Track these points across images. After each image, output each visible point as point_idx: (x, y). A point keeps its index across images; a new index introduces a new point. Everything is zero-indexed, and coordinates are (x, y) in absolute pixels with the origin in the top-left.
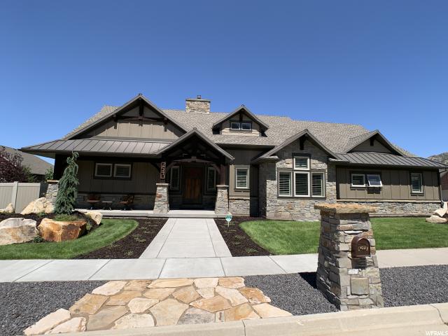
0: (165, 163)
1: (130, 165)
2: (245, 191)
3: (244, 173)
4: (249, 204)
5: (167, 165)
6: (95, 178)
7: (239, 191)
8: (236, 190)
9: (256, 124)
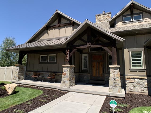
0: (68, 50)
1: (55, 55)
2: (140, 70)
3: (139, 55)
4: (146, 83)
5: (70, 52)
6: (40, 63)
7: (135, 70)
8: (131, 70)
9: (147, 14)
